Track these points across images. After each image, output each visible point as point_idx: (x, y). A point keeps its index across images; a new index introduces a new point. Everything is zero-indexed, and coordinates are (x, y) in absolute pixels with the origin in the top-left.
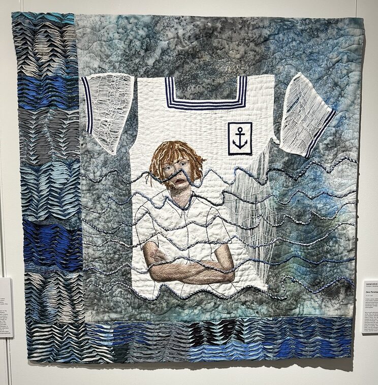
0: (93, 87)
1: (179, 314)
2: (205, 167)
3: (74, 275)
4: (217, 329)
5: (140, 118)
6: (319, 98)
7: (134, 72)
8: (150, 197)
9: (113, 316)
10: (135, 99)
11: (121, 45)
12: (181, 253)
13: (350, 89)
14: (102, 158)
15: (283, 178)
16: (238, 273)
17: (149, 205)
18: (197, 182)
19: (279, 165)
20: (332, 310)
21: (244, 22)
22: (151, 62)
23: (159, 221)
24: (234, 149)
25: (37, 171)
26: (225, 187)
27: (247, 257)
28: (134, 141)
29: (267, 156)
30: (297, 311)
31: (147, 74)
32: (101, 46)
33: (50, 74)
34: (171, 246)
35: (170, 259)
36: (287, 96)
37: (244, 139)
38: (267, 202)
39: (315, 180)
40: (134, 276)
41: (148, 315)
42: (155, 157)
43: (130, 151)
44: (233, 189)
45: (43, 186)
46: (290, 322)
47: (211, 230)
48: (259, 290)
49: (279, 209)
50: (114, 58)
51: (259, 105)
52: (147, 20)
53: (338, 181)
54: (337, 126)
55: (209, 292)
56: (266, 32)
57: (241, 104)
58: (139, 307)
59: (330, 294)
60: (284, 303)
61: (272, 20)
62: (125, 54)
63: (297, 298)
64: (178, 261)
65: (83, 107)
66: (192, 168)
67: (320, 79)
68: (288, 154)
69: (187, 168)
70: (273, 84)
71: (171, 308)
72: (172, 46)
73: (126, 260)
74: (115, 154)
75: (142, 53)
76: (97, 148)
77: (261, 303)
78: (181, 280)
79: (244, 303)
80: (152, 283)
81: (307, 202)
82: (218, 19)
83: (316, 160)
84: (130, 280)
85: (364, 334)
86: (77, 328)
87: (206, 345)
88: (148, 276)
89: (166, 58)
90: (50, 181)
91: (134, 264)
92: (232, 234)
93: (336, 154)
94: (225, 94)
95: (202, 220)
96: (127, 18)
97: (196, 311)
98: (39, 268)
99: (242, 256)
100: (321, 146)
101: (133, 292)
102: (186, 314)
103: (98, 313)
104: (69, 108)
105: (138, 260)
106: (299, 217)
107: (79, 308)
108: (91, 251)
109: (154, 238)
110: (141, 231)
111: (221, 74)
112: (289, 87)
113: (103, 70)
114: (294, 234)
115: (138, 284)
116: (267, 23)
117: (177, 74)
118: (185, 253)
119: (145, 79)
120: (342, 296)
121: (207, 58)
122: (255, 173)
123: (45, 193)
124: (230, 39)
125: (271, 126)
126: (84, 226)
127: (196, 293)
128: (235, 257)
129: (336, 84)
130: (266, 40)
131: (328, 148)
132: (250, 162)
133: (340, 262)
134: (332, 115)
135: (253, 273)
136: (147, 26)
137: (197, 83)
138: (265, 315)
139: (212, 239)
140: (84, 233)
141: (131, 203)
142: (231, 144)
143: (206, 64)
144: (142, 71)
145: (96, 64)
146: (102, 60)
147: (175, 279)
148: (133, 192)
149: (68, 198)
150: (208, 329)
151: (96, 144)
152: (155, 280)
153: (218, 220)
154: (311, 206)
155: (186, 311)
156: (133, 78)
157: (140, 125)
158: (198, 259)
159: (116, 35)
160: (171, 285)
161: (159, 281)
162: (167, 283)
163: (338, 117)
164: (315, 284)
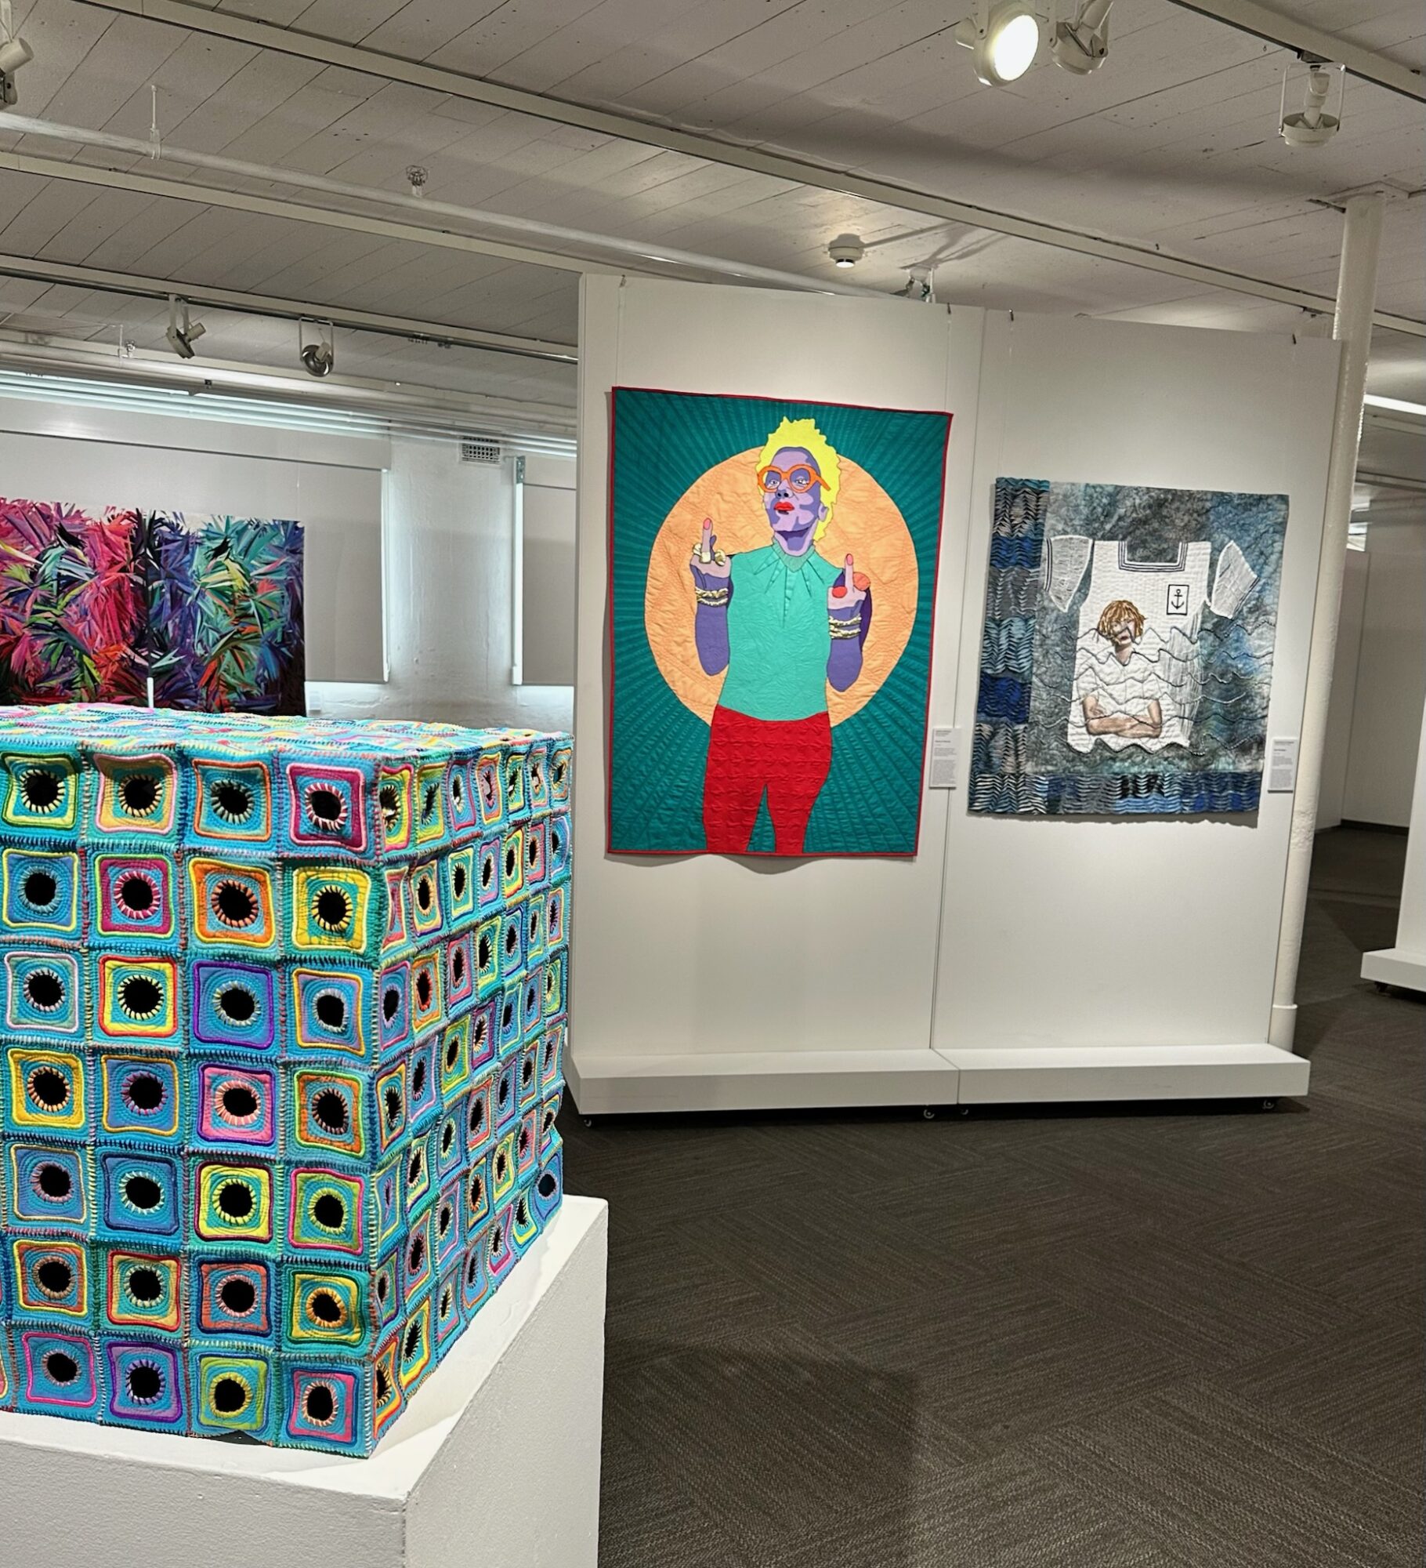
0: (1056, 548)
1: (1111, 766)
2: (1145, 626)
3: (1022, 727)
4: (1142, 782)
5: (1093, 578)
6: (1247, 565)
7: (1093, 535)
8: (1094, 652)
9: (1050, 768)
10: (1091, 560)
11: (1085, 511)
12: (1119, 707)
13: (1274, 557)
14: (1054, 614)
15: (1211, 638)
16: (1165, 729)
17: (1093, 661)
18: (1138, 640)
19: (1209, 626)
20: (1244, 767)
21: (1190, 495)
22: (1108, 527)
23: (1102, 676)
24: (1172, 609)
25: (999, 625)
26: (1161, 645)
27: (1174, 713)
28: (1085, 599)
29: (1200, 616)
30: (1213, 766)
31: (1103, 538)
32: (1068, 510)
33: (1020, 535)
34: (1110, 700)
35: (1108, 713)
36: (1220, 562)
37: (1181, 600)
38: (1195, 661)
39: (1237, 641)
40: (1071, 729)
41: (1082, 768)
42: (1105, 614)
43: (1081, 609)
44: (1168, 647)
45: (1003, 640)
46: (1207, 776)
47: (1147, 686)
48: (1181, 746)
49: (1206, 668)
50: (1076, 522)
51: (1196, 569)
52: (1110, 489)
53: (1257, 642)
54: (1260, 592)
55: (1139, 746)
56: (1208, 505)
57: (1181, 569)
58: (1073, 760)
59: (1244, 750)
60: (1202, 759)
61: (1214, 494)
62: (1087, 519)
63: (1214, 754)
64: (1115, 716)
65: (1044, 565)
66: (1136, 626)
67: (1248, 547)
68: (1217, 616)
69: (1131, 626)
70: (1209, 551)
71: (1103, 760)
72: (1128, 514)
73: (1065, 714)
74: (1066, 611)
75: (1102, 519)
76: (1052, 605)
77: (1182, 758)
78: (1116, 733)
79: (1166, 759)
80: (1087, 736)
81: (1229, 661)
82: (1169, 491)
83: (1240, 622)
84: (1066, 734)
85: (1270, 792)
86: (1017, 778)
87: (1130, 798)
88: (1084, 730)
89: (1121, 523)
90: (1010, 636)
91: (1071, 718)
92: (1163, 690)
93: (1257, 618)
94: (1168, 558)
95: (1139, 676)
96: (1094, 487)
97: (1127, 764)
98: (989, 719)
99: (1170, 712)
100: (1245, 609)
101: (1069, 746)
102: (1117, 766)
103: (1037, 765)
104: (1032, 567)
105: (1076, 714)
106: (1222, 676)
107: (1022, 759)
108: (1037, 704)
109: (1095, 693)
110: (1082, 685)
111: (1166, 540)
112: (1223, 554)
113: (1065, 533)
114: (1216, 693)
115: (1075, 737)
116: (1209, 497)
117: (1129, 538)
118: (1122, 708)
119: (1102, 542)
120: (1254, 751)
121: (1156, 525)
122: (1188, 633)
123: (1004, 647)
124: (1178, 509)
125: (1205, 590)
126: (1035, 679)
127: (1128, 747)
128: (1164, 713)
129: (1262, 553)
130: (1208, 511)
131: (1250, 611)
132: (1185, 622)
133: (1254, 719)
134: (1256, 582)
135: (1177, 729)
136: (1110, 495)
137: (1145, 547)
138: (1185, 770)
139: (1147, 695)
140: (1033, 686)
141: (1075, 658)
142: (1170, 605)
143: (1155, 530)
144: (1100, 534)
145: (1060, 527)
146: (1066, 523)
147: (1110, 733)
148: (1078, 648)
149: (1024, 652)
150: (1135, 782)
151: (1051, 601)
152: (1090, 733)
153: (1153, 677)
154: (1232, 666)
155: (1118, 764)
156: (1091, 541)
157: (1092, 584)
158: (1133, 713)
159: (1083, 503)
160: (1106, 738)
161: (1094, 735)
162: (1102, 737)
163: (1261, 583)
164: (1231, 741)
